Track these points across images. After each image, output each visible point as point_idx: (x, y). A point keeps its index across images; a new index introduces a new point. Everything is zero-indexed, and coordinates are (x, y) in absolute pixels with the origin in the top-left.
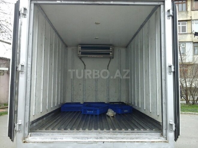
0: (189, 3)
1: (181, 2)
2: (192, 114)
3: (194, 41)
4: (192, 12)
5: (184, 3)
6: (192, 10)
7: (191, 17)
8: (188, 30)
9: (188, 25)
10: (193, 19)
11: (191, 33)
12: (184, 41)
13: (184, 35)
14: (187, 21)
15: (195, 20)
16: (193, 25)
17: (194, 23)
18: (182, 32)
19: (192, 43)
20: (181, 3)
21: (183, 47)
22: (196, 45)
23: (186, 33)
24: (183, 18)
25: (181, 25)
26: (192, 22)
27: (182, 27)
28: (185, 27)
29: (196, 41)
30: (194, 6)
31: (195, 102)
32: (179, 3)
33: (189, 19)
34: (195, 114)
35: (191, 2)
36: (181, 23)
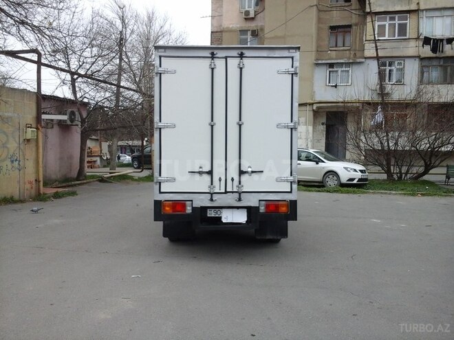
2: (386, 193)
3: (423, 56)
7: (418, 4)
8: (411, 33)
9: (410, 22)
10: (422, 7)
11: (418, 38)
12: (401, 54)
13: (403, 43)
14: (409, 12)
15: (426, 10)
16: (421, 20)
17: (424, 17)
18: (398, 36)
19: (417, 59)
21: (398, 67)
22: (426, 63)
23: (407, 37)
24: (402, 6)
25: (397, 22)
26: (421, 13)
27: (399, 24)
28: (406, 24)
29: (426, 56)
31: (404, 175)
33: (413, 7)
34: (390, 194)
36: (397, 16)
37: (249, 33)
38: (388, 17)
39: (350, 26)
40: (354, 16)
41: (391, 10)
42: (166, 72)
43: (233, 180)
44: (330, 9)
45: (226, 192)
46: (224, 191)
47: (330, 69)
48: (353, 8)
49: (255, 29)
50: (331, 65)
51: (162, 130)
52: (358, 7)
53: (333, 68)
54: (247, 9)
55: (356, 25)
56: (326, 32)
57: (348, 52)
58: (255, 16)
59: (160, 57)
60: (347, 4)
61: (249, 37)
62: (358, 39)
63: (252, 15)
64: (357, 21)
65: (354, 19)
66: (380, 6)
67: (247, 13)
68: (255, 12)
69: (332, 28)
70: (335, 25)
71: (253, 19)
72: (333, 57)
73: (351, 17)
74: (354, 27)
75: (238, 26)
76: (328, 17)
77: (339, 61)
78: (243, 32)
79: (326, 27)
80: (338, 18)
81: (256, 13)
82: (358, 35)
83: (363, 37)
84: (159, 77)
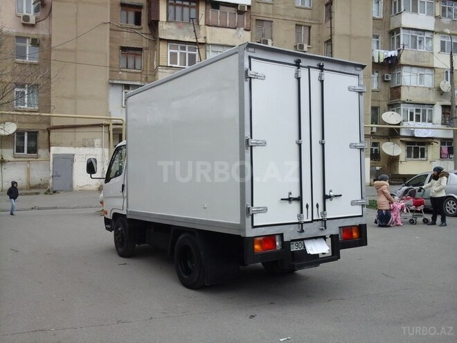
0: (202, 9)
1: (187, 3)
4: (207, 27)
5: (194, 7)
6: (207, 25)
7: (205, 38)
10: (209, 42)
14: (197, 44)
15: (212, 44)
16: (207, 53)
17: (210, 51)
18: (189, 65)
20: (188, 6)
24: (191, 38)
25: (187, 52)
26: (207, 47)
27: (189, 54)
28: (195, 55)
30: (210, 16)
32: (184, 6)
33: (202, 40)
35: (206, 9)
36: (187, 46)
37: (28, 42)
38: (179, 45)
39: (141, 50)
40: (144, 40)
41: (181, 39)
42: (256, 77)
43: (317, 206)
44: (120, 29)
45: (313, 220)
46: (310, 220)
47: (126, 91)
48: (144, 31)
49: (36, 37)
50: (127, 87)
51: (253, 148)
52: (148, 32)
53: (129, 89)
54: (25, 13)
55: (147, 49)
56: (118, 52)
57: (139, 75)
58: (36, 23)
59: (250, 57)
60: (137, 27)
61: (28, 44)
62: (149, 63)
63: (32, 21)
64: (148, 46)
65: (144, 43)
66: (172, 34)
67: (26, 18)
68: (36, 18)
69: (123, 49)
70: (126, 46)
71: (33, 26)
72: (125, 78)
73: (142, 40)
74: (145, 51)
75: (14, 31)
76: (119, 37)
77: (135, 83)
78: (20, 38)
79: (117, 46)
80: (129, 39)
81: (37, 21)
82: (149, 59)
83: (153, 61)
84: (248, 82)
